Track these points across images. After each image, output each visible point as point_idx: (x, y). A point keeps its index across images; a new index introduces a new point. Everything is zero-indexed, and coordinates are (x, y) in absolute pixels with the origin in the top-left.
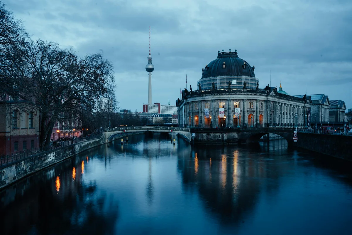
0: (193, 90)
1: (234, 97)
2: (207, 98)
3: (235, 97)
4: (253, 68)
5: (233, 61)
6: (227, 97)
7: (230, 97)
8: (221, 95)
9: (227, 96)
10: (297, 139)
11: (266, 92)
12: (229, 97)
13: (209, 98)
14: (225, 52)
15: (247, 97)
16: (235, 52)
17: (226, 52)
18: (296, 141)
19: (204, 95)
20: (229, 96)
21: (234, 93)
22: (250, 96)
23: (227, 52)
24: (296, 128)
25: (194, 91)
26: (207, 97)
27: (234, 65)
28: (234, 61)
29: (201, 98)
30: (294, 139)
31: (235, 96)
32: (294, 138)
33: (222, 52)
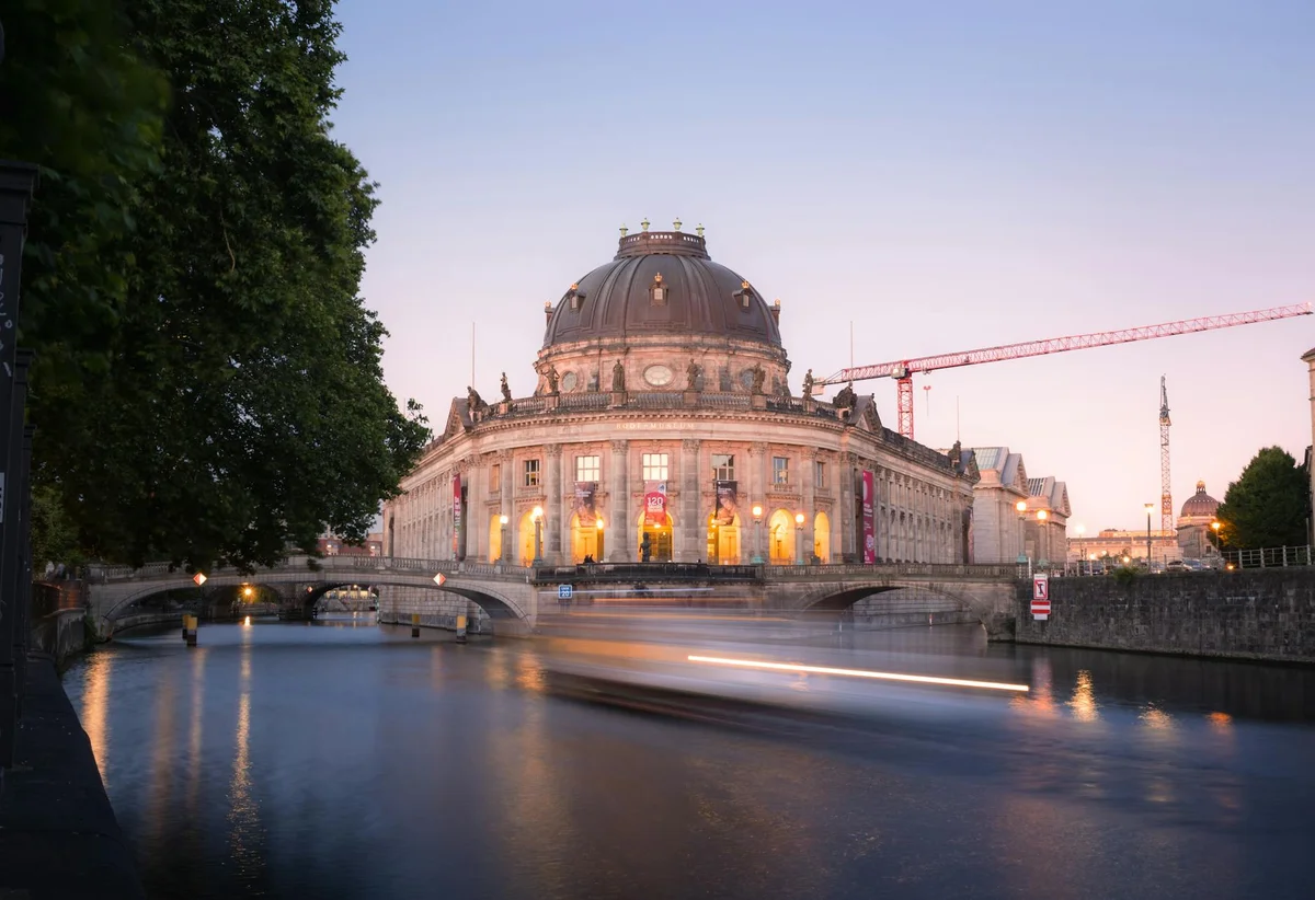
0: (514, 396)
1: (712, 432)
2: (588, 434)
3: (718, 432)
4: (775, 311)
5: (693, 272)
6: (681, 431)
7: (696, 431)
8: (654, 418)
9: (682, 425)
10: (1048, 607)
11: (840, 416)
12: (689, 431)
13: (595, 433)
14: (654, 234)
15: (769, 434)
16: (696, 233)
17: (659, 234)
18: (1044, 617)
19: (576, 417)
20: (691, 425)
21: (714, 414)
22: (781, 430)
23: (664, 234)
24: (1027, 563)
25: (522, 400)
26: (589, 428)
27: (699, 289)
28: (697, 272)
29: (560, 430)
30: (1033, 607)
31: (716, 425)
32: (1034, 604)
33: (640, 230)
